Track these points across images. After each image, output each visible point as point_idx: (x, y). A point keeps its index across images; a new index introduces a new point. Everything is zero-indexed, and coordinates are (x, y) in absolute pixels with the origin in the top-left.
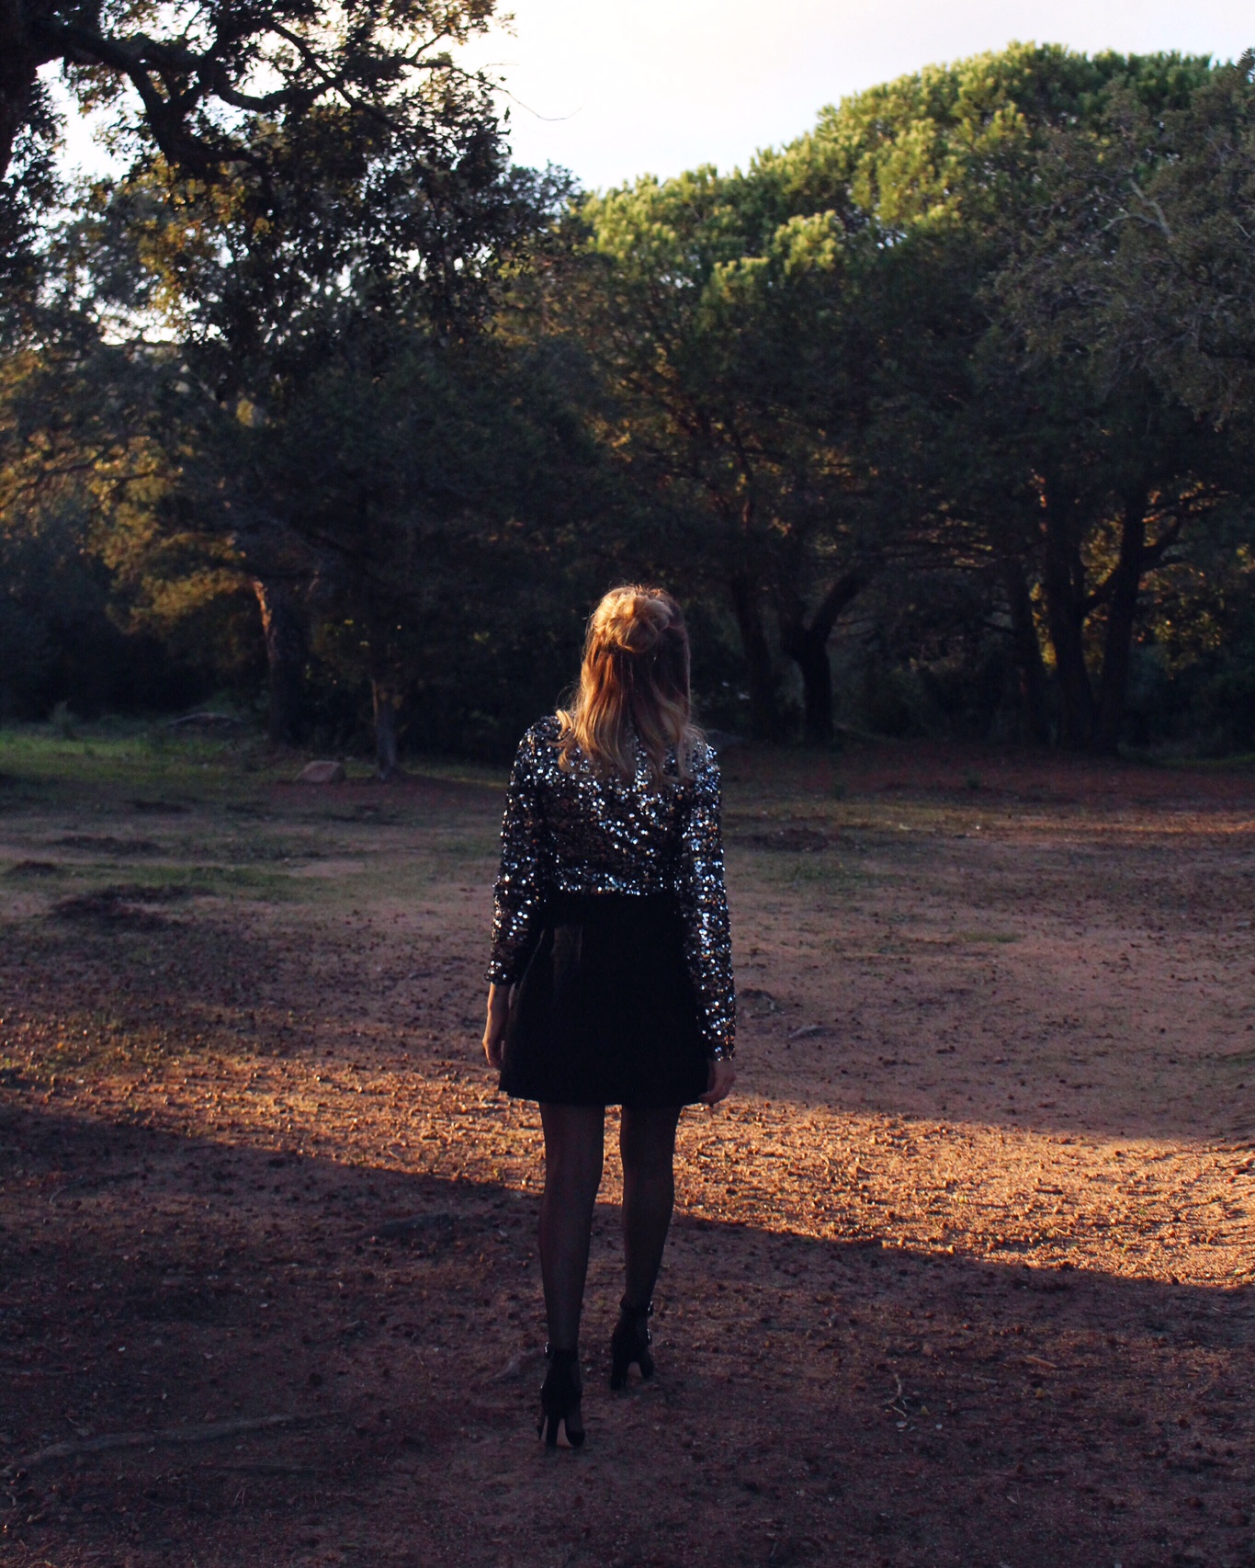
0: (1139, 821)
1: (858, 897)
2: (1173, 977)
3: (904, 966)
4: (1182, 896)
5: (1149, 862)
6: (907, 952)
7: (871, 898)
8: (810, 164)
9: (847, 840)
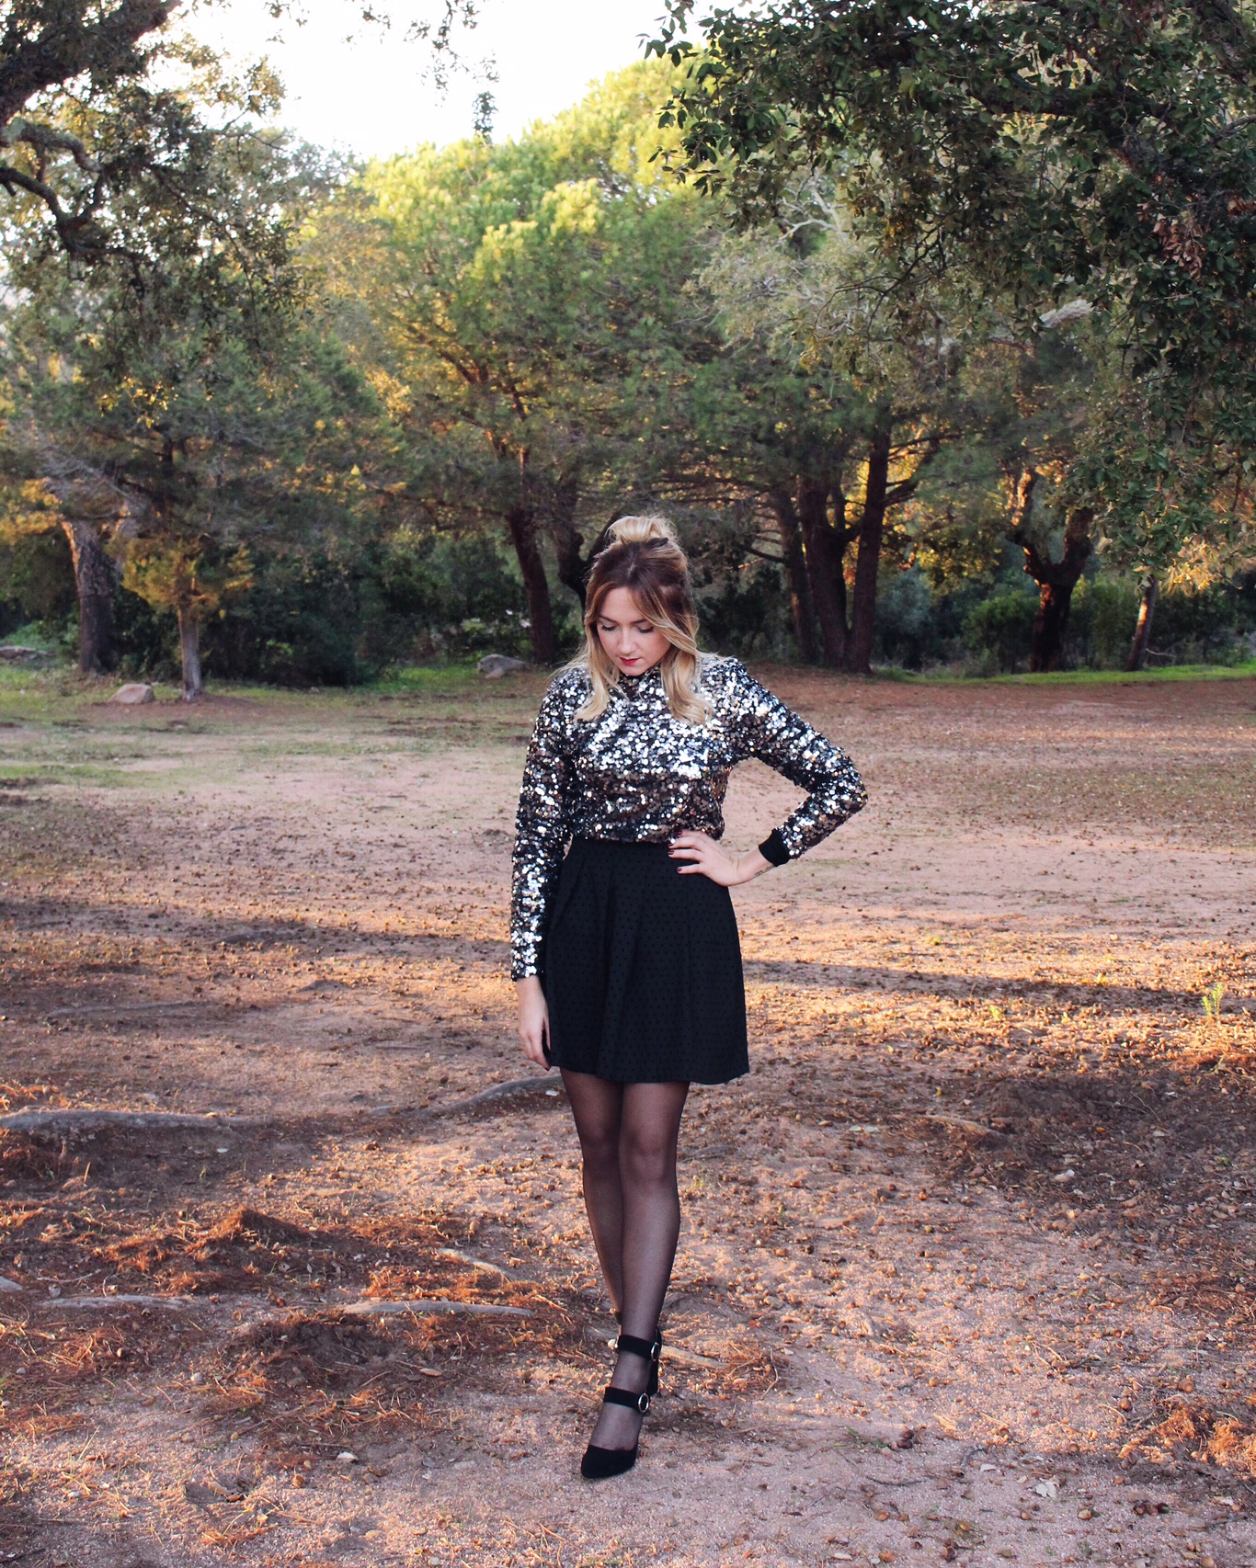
8: (575, 133)
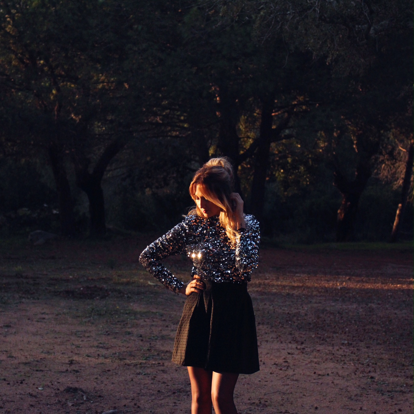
0: (277, 279)
1: (129, 326)
2: (315, 373)
3: (161, 368)
4: (310, 324)
5: (288, 303)
6: (162, 359)
7: (137, 326)
9: (120, 292)
